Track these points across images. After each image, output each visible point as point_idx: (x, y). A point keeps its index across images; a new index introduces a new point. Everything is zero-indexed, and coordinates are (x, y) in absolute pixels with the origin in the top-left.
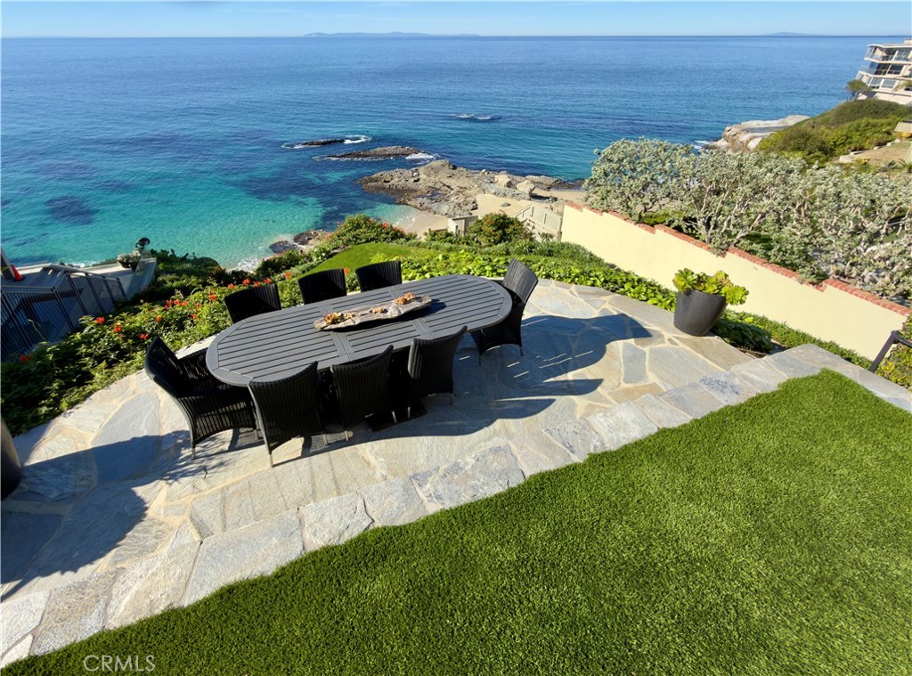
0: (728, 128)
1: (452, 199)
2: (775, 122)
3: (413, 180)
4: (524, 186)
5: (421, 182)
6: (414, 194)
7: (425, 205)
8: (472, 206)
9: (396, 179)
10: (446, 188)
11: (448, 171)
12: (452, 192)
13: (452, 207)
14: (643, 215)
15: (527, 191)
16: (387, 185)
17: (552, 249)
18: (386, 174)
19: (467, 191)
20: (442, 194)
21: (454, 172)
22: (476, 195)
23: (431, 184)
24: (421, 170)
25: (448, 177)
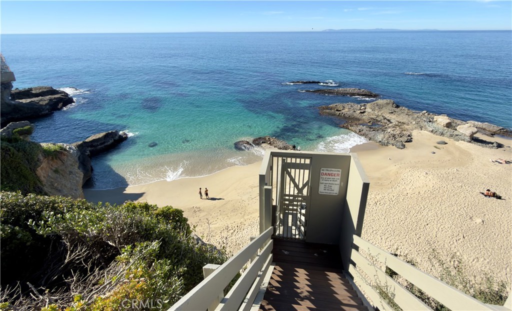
1: (389, 130)
3: (359, 112)
4: (466, 128)
5: (365, 114)
6: (356, 122)
7: (363, 132)
8: (406, 139)
9: (347, 110)
10: (386, 121)
11: (391, 108)
12: (390, 125)
13: (387, 136)
15: (468, 133)
16: (338, 113)
18: (340, 106)
19: (405, 125)
20: (381, 125)
21: (396, 110)
22: (412, 130)
23: (374, 117)
24: (368, 105)
25: (390, 113)
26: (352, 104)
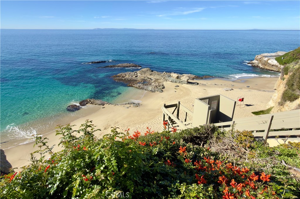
0: (257, 56)
1: (153, 84)
2: (274, 54)
3: (135, 76)
4: (185, 78)
5: (138, 77)
6: (135, 82)
7: (141, 87)
8: (162, 87)
9: (128, 76)
10: (149, 79)
11: (149, 72)
12: (152, 81)
13: (153, 87)
15: (186, 80)
16: (124, 78)
18: (123, 74)
19: (159, 80)
20: (148, 82)
21: (153, 73)
22: (163, 82)
23: (143, 78)
24: (138, 72)
25: (150, 75)
26: (130, 72)
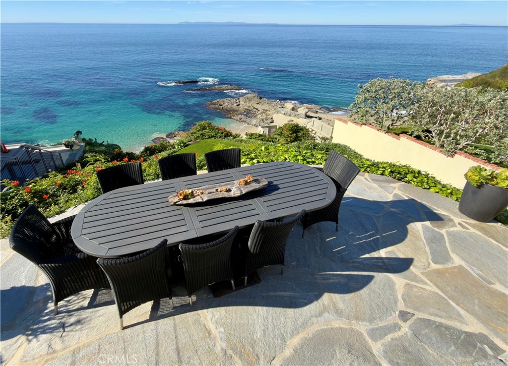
0: (429, 79)
1: (259, 116)
2: (459, 76)
3: (236, 104)
4: (302, 110)
5: (240, 106)
6: (236, 113)
7: (243, 119)
8: (270, 121)
9: (226, 104)
10: (255, 110)
11: (257, 100)
12: (259, 112)
13: (258, 121)
14: (391, 127)
15: (304, 113)
16: (221, 107)
17: (328, 147)
18: (220, 101)
19: (268, 112)
20: (253, 113)
21: (261, 101)
22: (273, 114)
23: (247, 107)
24: (241, 99)
25: (257, 104)
26: (229, 99)
